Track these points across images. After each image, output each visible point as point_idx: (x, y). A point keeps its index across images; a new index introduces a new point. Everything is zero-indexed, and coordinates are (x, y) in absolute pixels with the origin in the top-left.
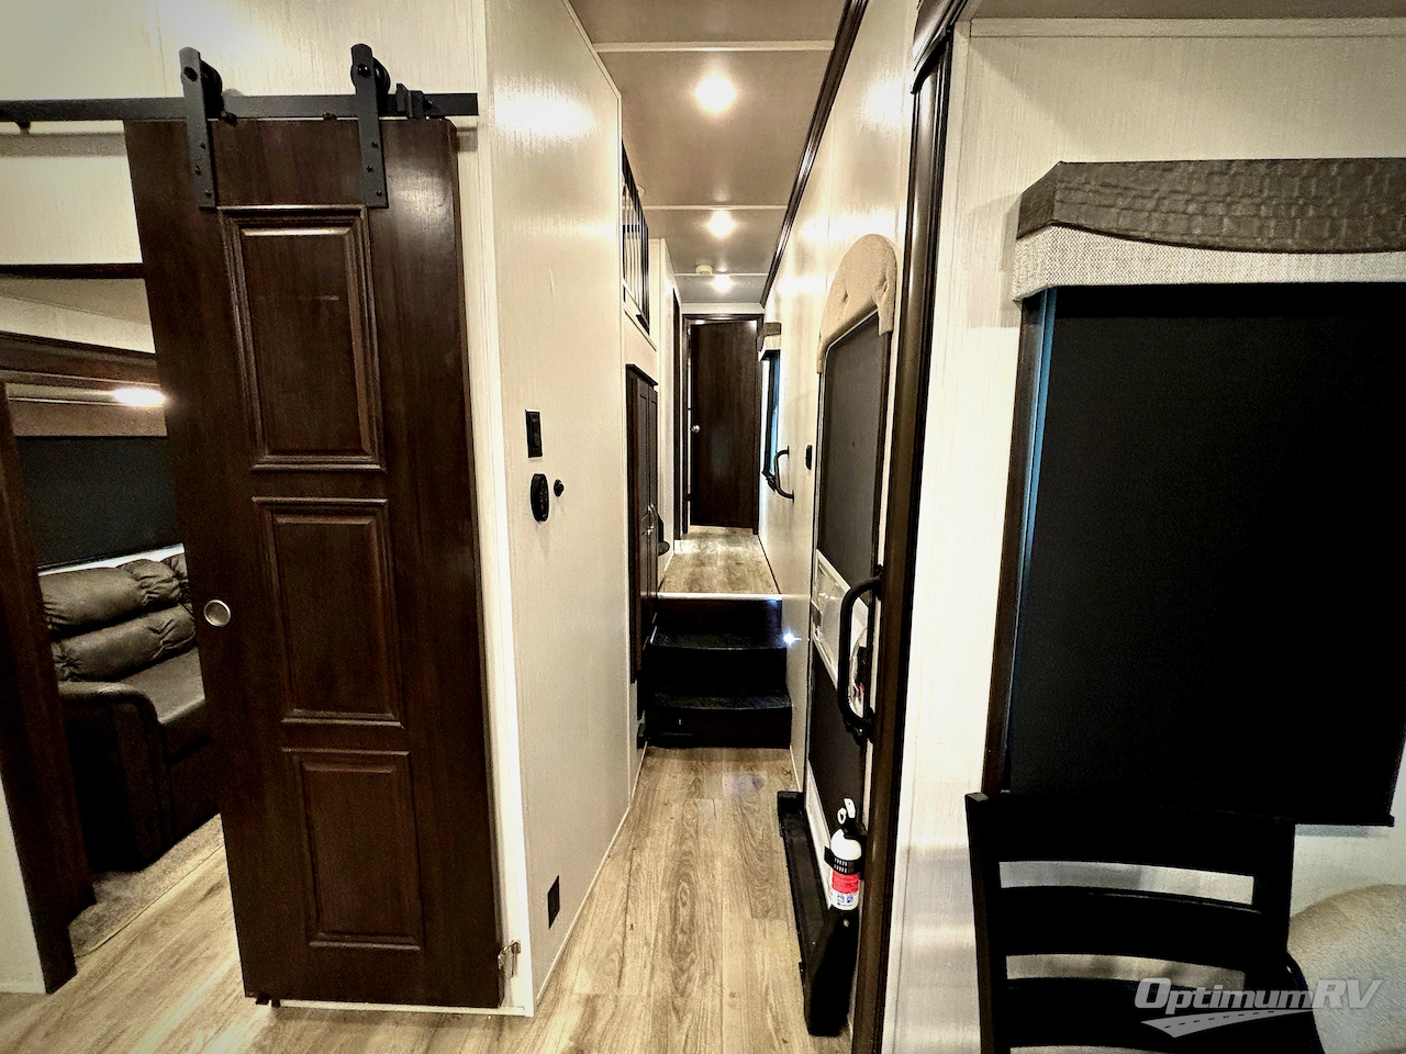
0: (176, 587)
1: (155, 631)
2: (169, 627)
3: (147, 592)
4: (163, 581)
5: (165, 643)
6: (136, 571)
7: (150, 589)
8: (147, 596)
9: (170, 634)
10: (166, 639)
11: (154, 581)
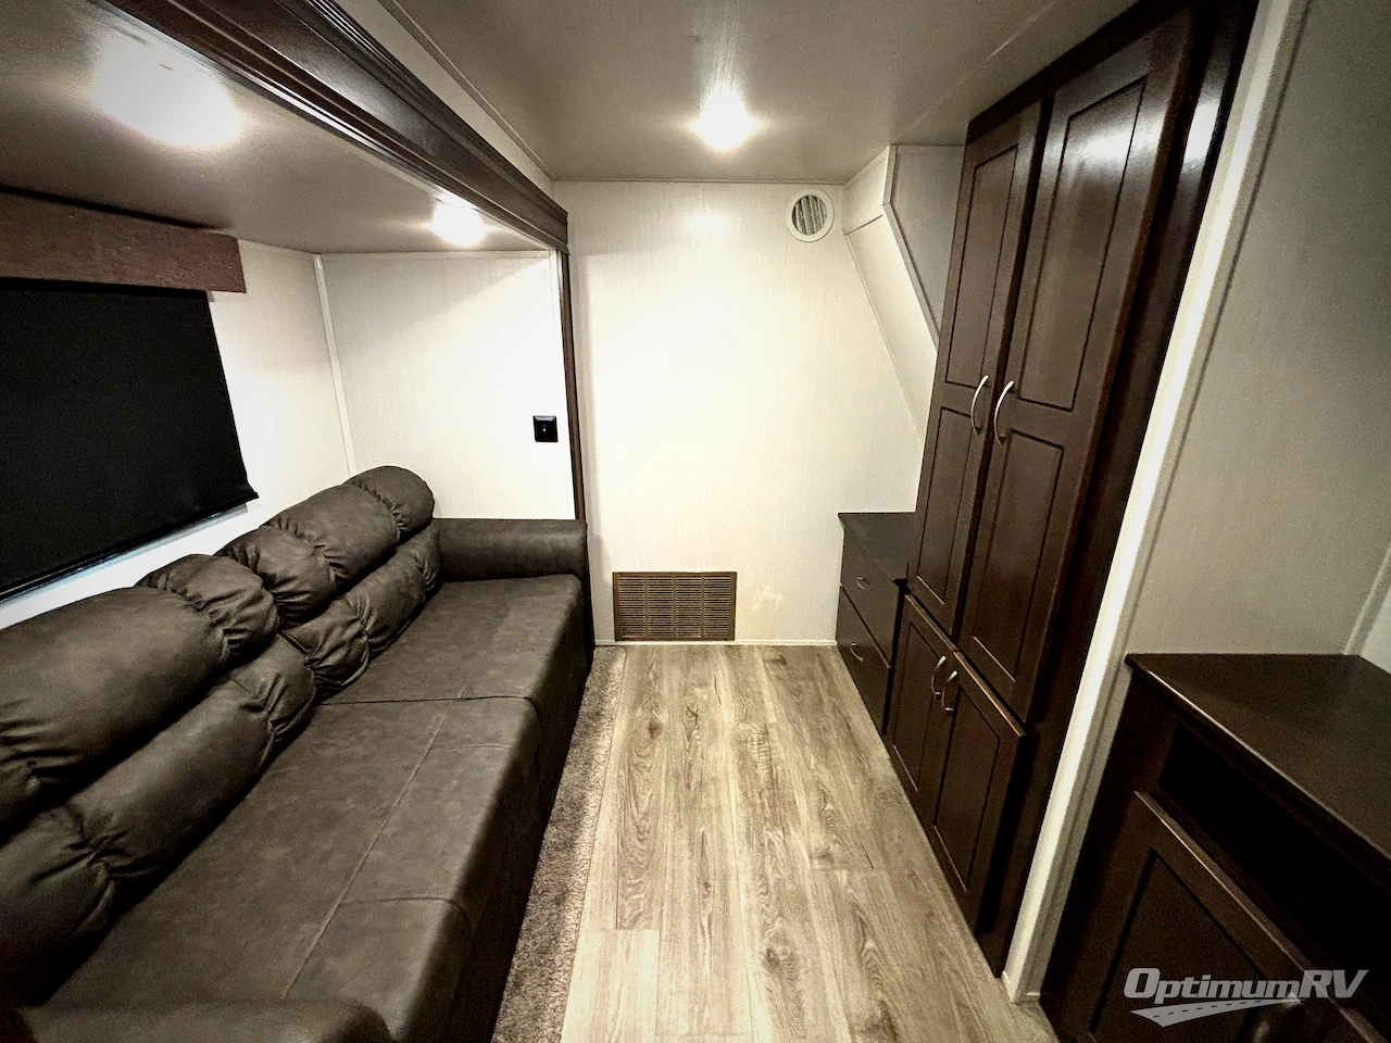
0: (271, 607)
1: (256, 709)
2: (276, 693)
3: (227, 632)
4: (250, 603)
5: (275, 723)
6: (192, 589)
7: (228, 626)
8: (226, 639)
9: (280, 706)
10: (275, 716)
11: (233, 605)
